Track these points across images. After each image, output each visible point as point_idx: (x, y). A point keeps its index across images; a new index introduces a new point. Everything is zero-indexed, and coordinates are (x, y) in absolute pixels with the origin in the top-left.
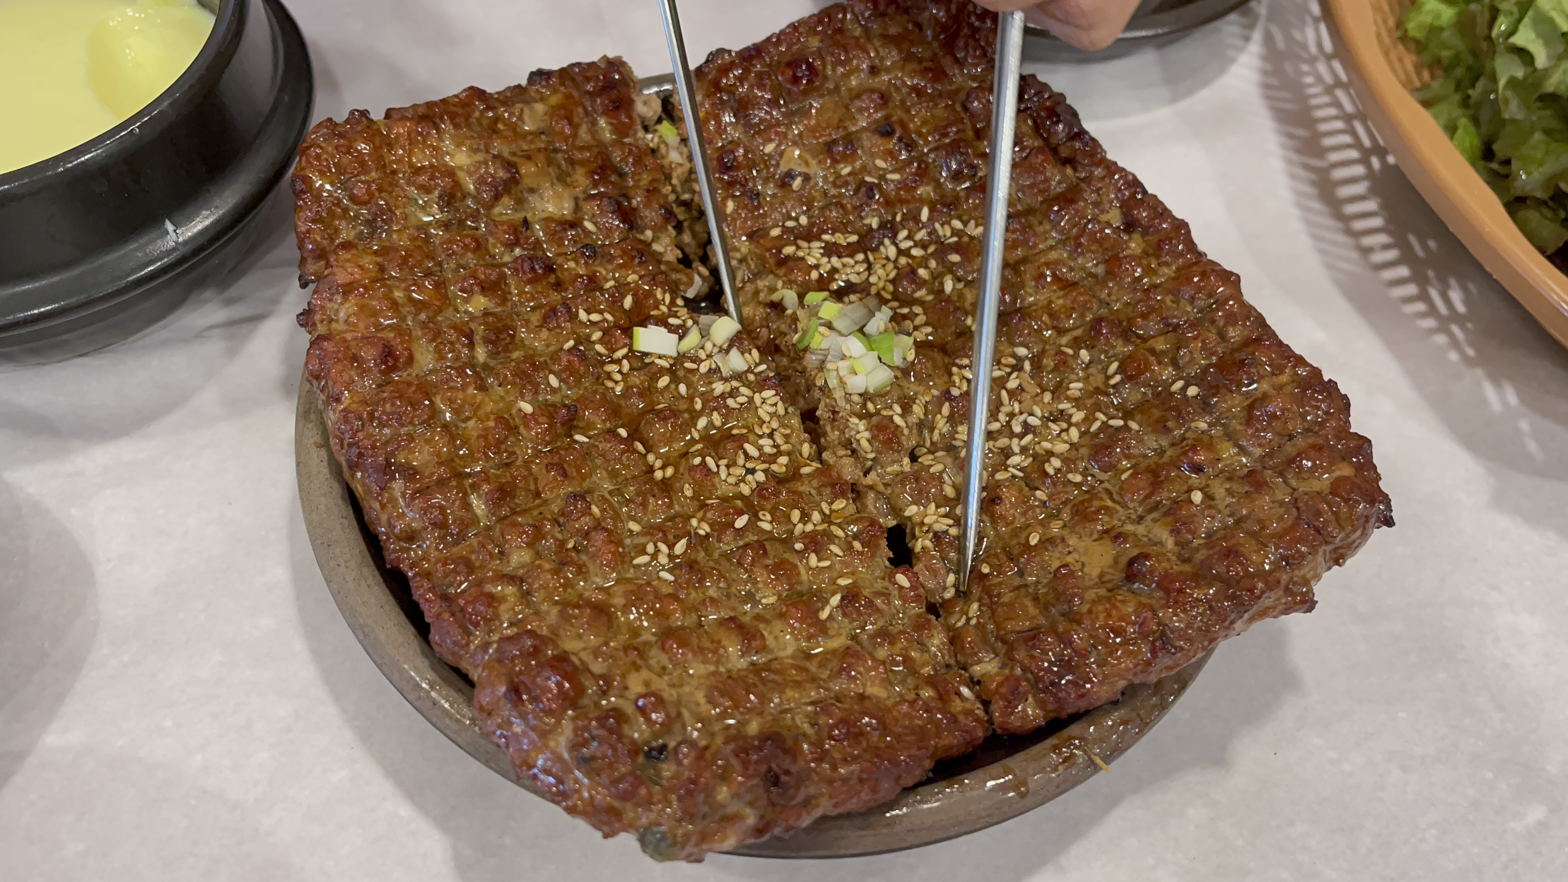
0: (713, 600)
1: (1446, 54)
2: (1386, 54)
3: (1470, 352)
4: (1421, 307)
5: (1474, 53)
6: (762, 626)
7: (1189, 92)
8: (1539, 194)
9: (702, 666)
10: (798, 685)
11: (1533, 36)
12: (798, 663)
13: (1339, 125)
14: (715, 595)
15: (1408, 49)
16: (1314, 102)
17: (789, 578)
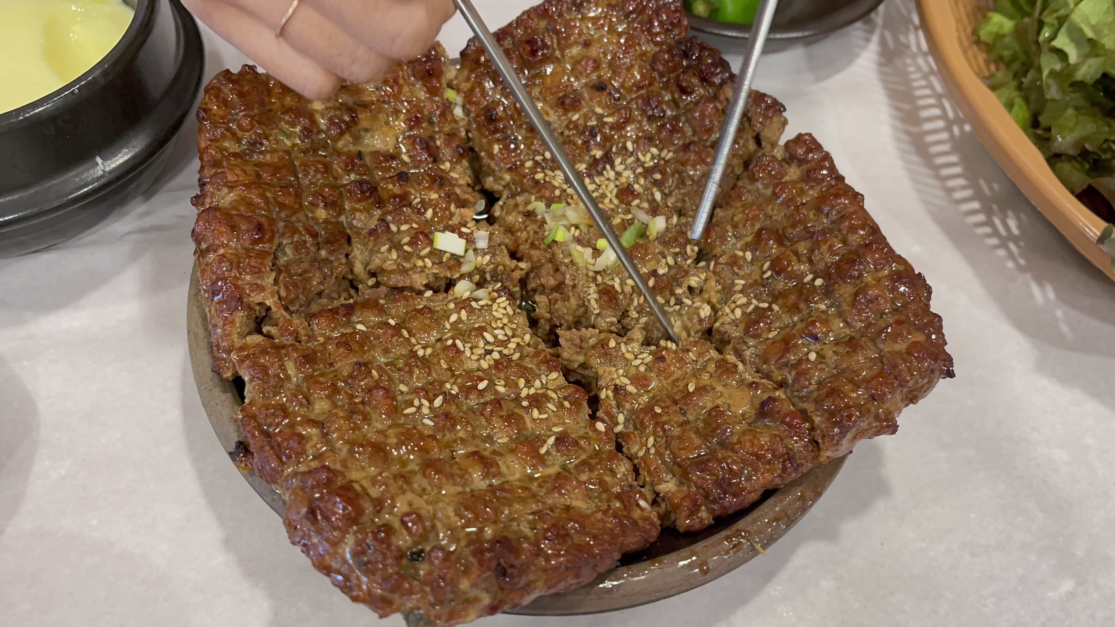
0: (462, 439)
1: (1007, 53)
2: (965, 53)
3: (1022, 262)
4: (987, 230)
5: (1026, 53)
6: (497, 458)
7: (828, 76)
8: (1071, 152)
9: (453, 487)
10: (522, 500)
11: (1067, 40)
12: (524, 484)
13: (932, 101)
14: (464, 437)
15: (980, 49)
16: (916, 84)
17: (517, 425)
